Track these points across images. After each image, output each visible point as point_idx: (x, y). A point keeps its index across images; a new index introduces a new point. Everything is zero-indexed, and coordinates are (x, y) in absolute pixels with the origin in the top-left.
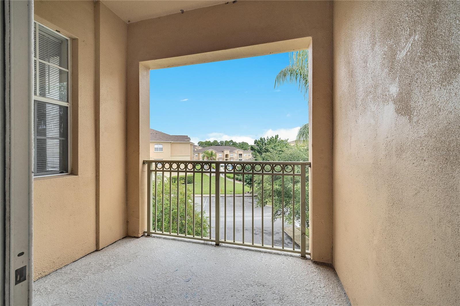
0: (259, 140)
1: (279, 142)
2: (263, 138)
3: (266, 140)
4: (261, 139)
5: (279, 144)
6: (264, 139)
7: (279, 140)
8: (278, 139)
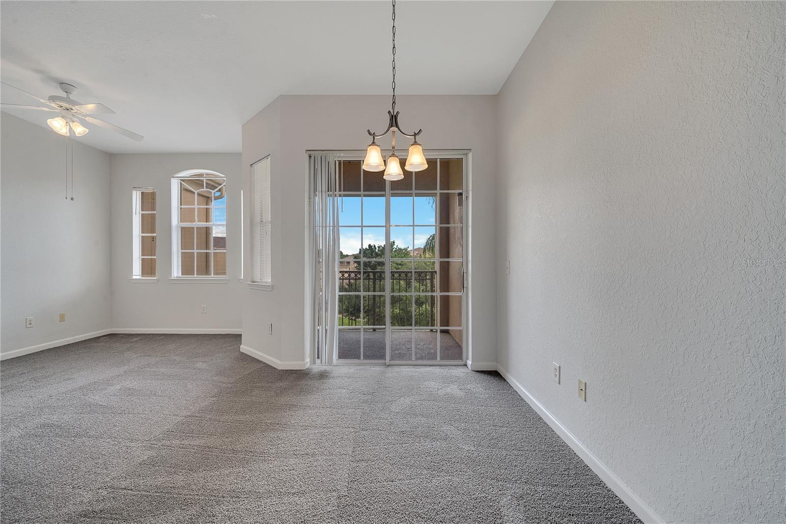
0: (366, 248)
1: (395, 251)
2: (372, 244)
3: (377, 248)
4: (370, 246)
5: (396, 254)
6: (374, 246)
7: (396, 248)
8: (395, 246)
